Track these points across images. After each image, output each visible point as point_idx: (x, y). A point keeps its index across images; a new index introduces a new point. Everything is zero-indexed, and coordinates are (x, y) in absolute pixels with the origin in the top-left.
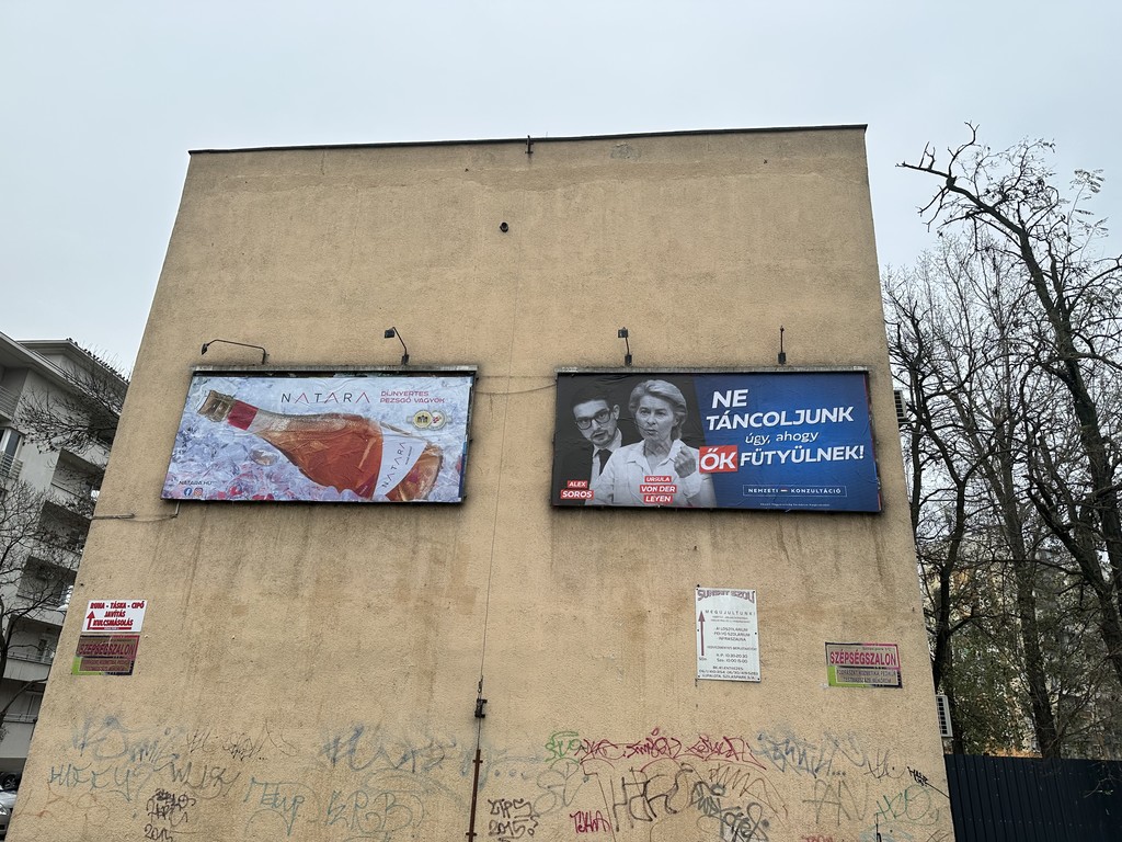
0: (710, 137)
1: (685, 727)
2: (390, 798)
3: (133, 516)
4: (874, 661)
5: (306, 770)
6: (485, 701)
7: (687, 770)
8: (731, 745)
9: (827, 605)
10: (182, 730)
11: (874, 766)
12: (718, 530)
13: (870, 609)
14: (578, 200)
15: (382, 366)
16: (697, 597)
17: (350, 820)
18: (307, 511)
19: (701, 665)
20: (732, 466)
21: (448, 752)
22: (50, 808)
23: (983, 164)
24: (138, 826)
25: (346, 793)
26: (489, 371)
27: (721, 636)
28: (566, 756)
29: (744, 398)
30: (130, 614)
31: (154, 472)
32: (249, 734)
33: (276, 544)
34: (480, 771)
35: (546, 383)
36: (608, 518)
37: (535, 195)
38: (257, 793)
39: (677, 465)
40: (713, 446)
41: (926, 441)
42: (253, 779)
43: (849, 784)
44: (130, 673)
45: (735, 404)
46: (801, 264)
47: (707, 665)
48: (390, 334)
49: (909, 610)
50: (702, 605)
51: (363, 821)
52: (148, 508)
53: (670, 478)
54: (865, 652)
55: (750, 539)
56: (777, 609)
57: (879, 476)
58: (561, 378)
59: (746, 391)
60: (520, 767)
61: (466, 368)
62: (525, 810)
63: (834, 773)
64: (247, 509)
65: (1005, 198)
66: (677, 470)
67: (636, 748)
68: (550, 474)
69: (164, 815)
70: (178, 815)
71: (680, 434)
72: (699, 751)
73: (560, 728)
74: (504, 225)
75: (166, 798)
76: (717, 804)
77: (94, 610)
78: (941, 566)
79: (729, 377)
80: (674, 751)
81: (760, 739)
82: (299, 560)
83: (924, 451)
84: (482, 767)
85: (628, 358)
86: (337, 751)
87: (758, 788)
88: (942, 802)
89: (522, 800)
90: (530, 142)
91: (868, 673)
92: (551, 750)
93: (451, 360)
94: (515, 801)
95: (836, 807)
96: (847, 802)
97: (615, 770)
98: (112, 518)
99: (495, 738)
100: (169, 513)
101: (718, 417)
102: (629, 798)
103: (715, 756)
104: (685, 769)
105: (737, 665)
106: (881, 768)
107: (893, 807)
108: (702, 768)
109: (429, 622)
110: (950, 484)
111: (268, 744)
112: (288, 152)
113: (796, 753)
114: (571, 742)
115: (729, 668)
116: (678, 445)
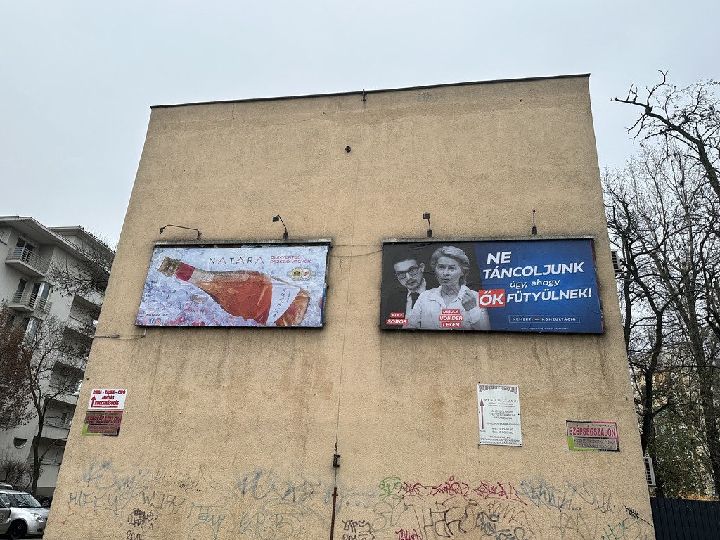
0: (483, 86)
1: (472, 477)
2: (279, 517)
3: (118, 336)
4: (600, 433)
5: (226, 498)
6: (339, 456)
7: (473, 504)
8: (502, 488)
9: (568, 396)
10: (149, 472)
11: (601, 505)
12: (492, 346)
13: (597, 399)
14: (396, 129)
15: (271, 240)
16: (479, 390)
17: (254, 531)
18: (226, 333)
19: (482, 435)
20: (501, 303)
21: (316, 488)
22: (69, 519)
23: (671, 97)
24: (122, 532)
25: (251, 513)
26: (339, 242)
27: (495, 416)
28: (393, 493)
29: (509, 257)
30: (117, 397)
31: (131, 308)
32: (191, 474)
33: (206, 353)
34: (337, 501)
35: (376, 249)
36: (418, 337)
37: (368, 128)
38: (196, 513)
39: (464, 302)
40: (488, 289)
41: (634, 285)
42: (193, 503)
43: (584, 516)
44: (117, 435)
45: (503, 262)
46: (547, 167)
47: (486, 435)
48: (276, 219)
49: (624, 400)
50: (482, 396)
51: (262, 533)
52: (128, 331)
53: (459, 311)
54: (594, 427)
55: (514, 351)
56: (533, 398)
57: (602, 309)
58: (387, 246)
59: (510, 253)
60: (363, 500)
61: (324, 240)
62: (367, 528)
63: (573, 509)
64: (189, 332)
65: (687, 120)
66: (463, 305)
67: (439, 489)
68: (379, 309)
69: (138, 525)
70: (147, 525)
71: (466, 282)
72: (481, 491)
73: (388, 475)
74: (348, 147)
75: (140, 514)
76: (493, 527)
77: (95, 395)
78: (646, 370)
79: (498, 244)
80: (464, 491)
81: (522, 484)
82: (221, 364)
83: (633, 292)
84: (338, 499)
85: (430, 232)
86: (245, 487)
87: (521, 517)
88: (649, 530)
89: (364, 522)
90: (364, 93)
91: (596, 442)
92: (383, 489)
93: (314, 235)
94: (359, 522)
95: (575, 531)
96: (583, 528)
97: (426, 503)
98: (105, 337)
99: (346, 480)
100: (140, 334)
101: (491, 270)
102: (434, 521)
103: (492, 495)
104: (471, 504)
105: (506, 435)
106: (606, 506)
107: (615, 532)
108: (483, 503)
109: (302, 404)
110: (651, 314)
111: (202, 481)
112: (211, 106)
113: (547, 494)
114: (395, 484)
115: (501, 438)
116: (464, 289)
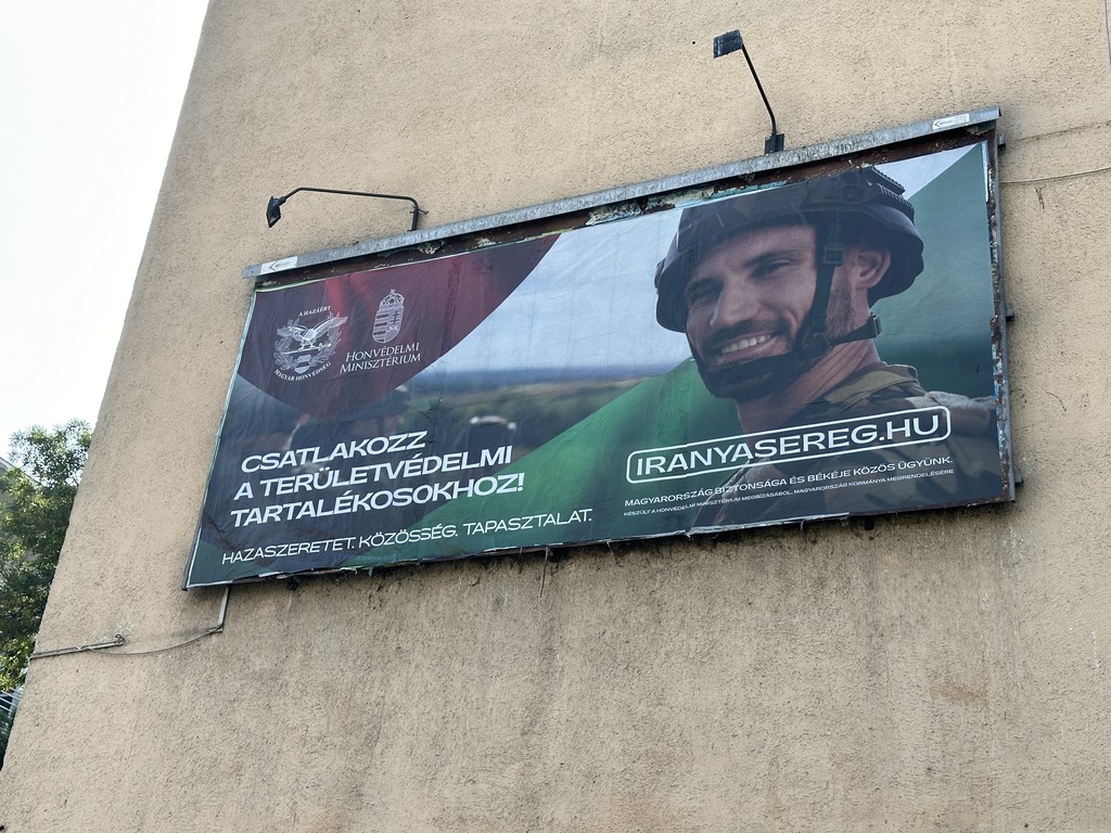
3: (121, 641)
26: (1032, 120)
33: (468, 677)
48: (729, 43)
52: (156, 616)
61: (963, 120)
82: (534, 718)
100: (203, 625)
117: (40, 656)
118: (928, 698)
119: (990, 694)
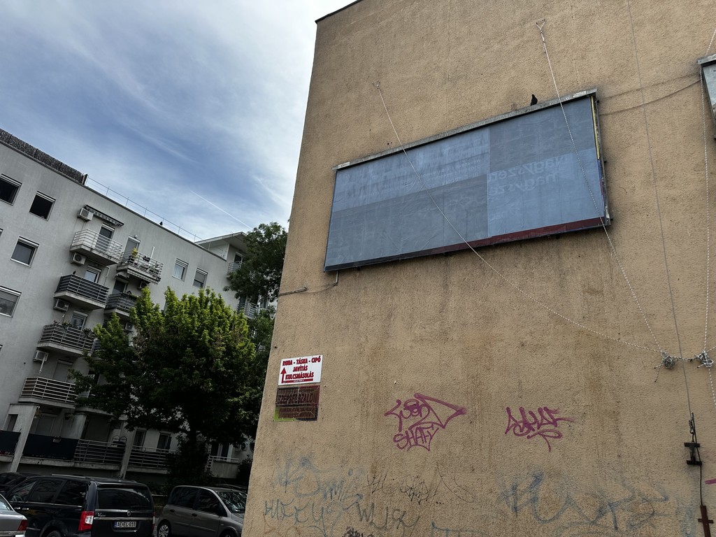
3: (306, 289)
5: (487, 518)
6: (700, 446)
10: (362, 472)
18: (443, 263)
21: (658, 507)
30: (311, 367)
31: (317, 253)
32: (423, 477)
42: (433, 524)
44: (315, 419)
52: (316, 281)
77: (285, 366)
98: (291, 293)
100: (331, 282)
117: (281, 295)
118: (582, 294)
119: (604, 291)
